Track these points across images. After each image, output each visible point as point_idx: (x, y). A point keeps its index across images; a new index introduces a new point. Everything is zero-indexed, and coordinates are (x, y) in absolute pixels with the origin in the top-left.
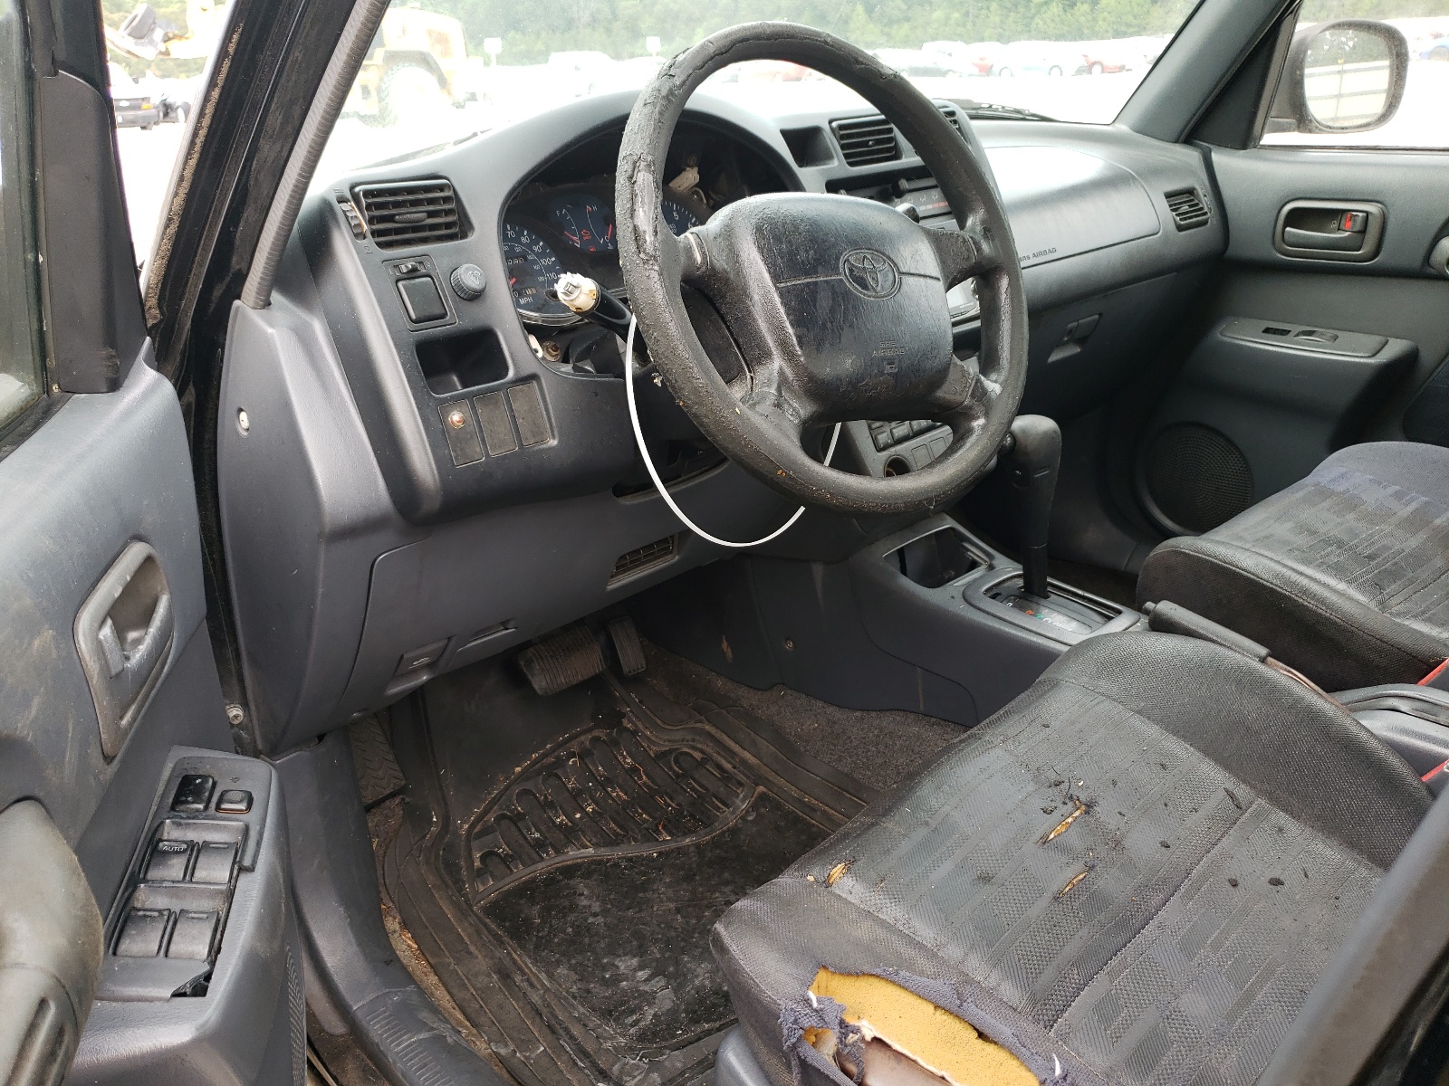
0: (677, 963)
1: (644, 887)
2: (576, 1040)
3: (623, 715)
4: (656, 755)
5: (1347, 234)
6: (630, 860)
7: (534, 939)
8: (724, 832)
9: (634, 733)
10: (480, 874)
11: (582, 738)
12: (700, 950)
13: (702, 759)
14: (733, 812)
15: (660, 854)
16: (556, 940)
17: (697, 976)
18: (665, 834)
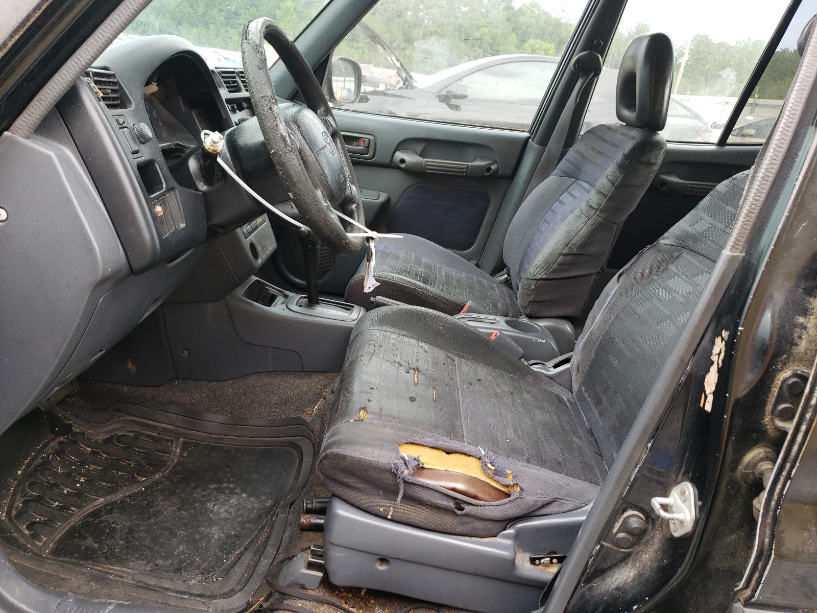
0: (199, 533)
1: (150, 505)
2: (171, 589)
3: (71, 425)
4: (104, 442)
5: (362, 147)
6: (129, 496)
7: (102, 555)
8: (175, 466)
9: (83, 433)
10: (35, 536)
11: (52, 444)
12: (207, 522)
13: (135, 435)
14: (174, 455)
15: (146, 488)
16: (117, 550)
17: (214, 534)
18: (140, 478)
